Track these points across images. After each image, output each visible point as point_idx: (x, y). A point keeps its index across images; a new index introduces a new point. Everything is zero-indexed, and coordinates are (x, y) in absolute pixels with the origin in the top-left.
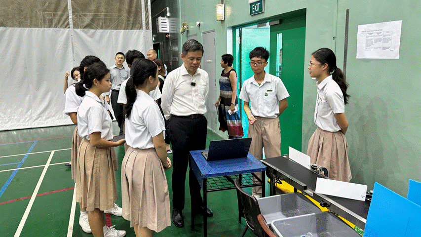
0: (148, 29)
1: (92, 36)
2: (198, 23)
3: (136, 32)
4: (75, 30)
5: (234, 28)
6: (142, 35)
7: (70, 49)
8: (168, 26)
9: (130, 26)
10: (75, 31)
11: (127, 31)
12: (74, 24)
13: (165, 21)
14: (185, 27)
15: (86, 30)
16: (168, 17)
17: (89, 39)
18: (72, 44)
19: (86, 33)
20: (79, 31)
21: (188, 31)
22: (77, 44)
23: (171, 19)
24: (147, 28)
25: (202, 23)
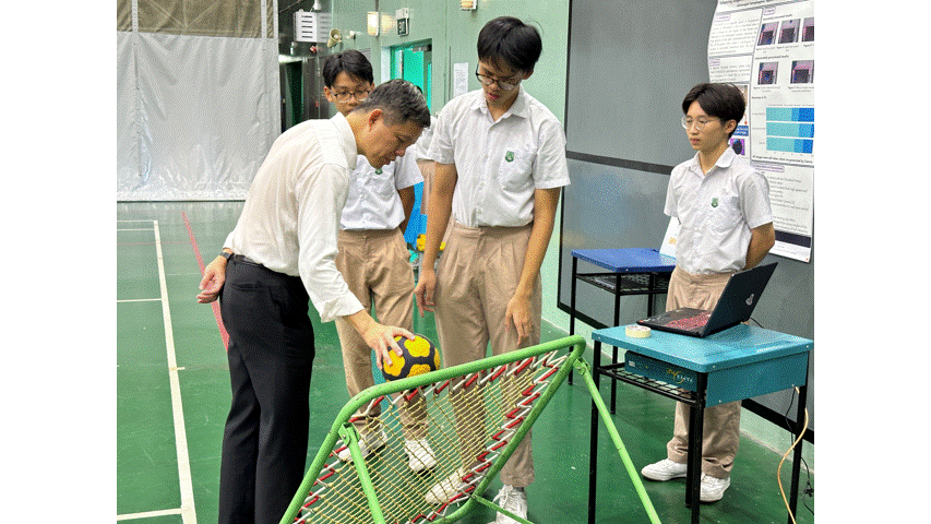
0: (272, 37)
1: (170, 46)
2: (352, 33)
3: (249, 42)
4: (143, 34)
5: (393, 49)
6: (260, 47)
7: (131, 67)
8: (314, 30)
9: (240, 31)
10: (141, 37)
11: (234, 39)
12: (140, 24)
13: (309, 19)
14: (336, 36)
15: (160, 35)
16: (316, 11)
17: (165, 52)
18: (136, 61)
19: (160, 40)
20: (147, 36)
21: (342, 44)
22: (143, 60)
23: (322, 15)
24: (270, 36)
25: (358, 33)
